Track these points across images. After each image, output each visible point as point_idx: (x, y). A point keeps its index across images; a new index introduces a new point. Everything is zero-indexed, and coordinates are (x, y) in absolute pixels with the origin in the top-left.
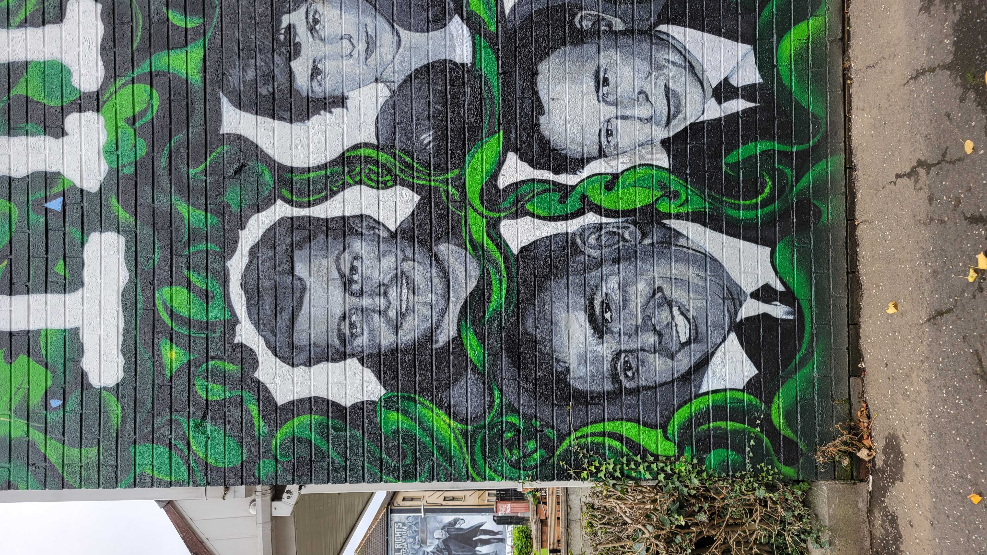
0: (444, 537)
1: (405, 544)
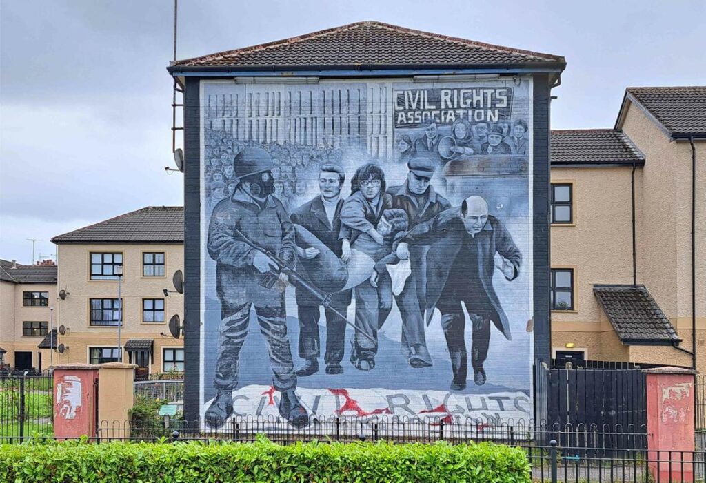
0: (468, 223)
1: (450, 118)
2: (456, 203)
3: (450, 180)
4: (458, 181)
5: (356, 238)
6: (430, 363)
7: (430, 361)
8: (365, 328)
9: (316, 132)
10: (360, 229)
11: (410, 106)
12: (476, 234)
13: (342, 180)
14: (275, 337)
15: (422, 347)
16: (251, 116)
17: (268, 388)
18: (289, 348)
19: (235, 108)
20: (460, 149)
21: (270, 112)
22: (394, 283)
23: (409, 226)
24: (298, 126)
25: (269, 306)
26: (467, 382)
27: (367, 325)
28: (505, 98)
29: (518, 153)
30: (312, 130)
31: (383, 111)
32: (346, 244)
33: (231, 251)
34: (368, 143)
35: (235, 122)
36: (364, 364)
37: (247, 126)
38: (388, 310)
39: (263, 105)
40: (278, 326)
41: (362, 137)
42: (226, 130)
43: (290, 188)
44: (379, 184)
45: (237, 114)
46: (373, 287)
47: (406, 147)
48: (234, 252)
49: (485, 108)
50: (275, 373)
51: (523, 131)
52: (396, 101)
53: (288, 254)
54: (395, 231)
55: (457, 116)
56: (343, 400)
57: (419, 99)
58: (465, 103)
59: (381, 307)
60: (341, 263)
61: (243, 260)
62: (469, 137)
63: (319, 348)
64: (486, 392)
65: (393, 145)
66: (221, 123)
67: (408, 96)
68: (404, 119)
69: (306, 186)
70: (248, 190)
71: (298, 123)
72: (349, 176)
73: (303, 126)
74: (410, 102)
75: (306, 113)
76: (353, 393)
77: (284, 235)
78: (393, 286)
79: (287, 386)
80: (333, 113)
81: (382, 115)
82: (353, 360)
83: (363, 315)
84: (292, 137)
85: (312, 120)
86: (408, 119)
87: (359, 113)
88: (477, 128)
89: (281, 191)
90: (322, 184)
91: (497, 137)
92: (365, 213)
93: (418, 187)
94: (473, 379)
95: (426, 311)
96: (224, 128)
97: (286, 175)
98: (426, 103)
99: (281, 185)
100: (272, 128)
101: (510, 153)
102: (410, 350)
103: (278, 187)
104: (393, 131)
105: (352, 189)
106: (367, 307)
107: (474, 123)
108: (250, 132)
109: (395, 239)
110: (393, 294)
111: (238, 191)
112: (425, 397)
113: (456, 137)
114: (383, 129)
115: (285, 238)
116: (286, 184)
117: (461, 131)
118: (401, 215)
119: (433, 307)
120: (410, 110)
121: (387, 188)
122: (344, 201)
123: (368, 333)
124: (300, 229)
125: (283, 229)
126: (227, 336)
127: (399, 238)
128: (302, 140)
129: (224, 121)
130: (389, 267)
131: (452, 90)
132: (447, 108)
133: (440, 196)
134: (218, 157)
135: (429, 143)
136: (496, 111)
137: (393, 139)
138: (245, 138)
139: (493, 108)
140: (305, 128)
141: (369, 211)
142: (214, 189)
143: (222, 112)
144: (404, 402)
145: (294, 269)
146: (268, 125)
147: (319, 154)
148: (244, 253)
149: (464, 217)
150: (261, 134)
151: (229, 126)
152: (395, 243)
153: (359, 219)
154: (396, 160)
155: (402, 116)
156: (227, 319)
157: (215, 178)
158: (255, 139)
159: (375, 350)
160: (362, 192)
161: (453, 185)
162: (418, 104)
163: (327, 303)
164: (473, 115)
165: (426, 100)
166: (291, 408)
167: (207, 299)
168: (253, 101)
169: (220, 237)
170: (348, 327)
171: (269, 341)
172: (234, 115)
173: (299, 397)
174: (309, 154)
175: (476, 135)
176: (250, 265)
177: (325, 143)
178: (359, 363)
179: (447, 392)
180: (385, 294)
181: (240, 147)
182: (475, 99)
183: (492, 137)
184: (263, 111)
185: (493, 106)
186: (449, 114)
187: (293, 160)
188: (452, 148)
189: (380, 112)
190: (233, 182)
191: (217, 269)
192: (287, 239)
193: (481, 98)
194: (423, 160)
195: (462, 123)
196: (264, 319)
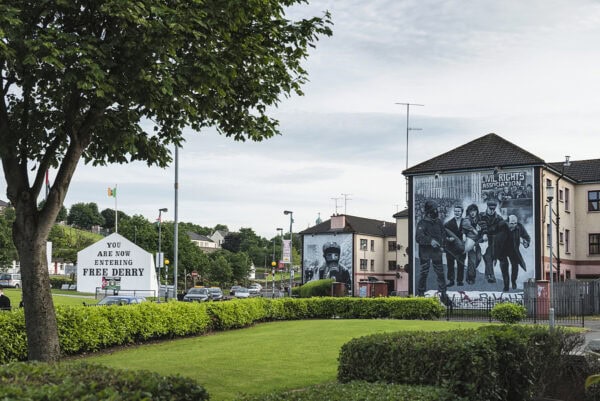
4: (505, 209)
7: (496, 280)
8: (471, 268)
9: (453, 193)
10: (469, 229)
13: (463, 210)
14: (439, 272)
15: (492, 275)
16: (430, 188)
18: (444, 276)
19: (425, 185)
20: (506, 197)
21: (437, 186)
23: (488, 227)
24: (447, 190)
25: (437, 260)
26: (510, 288)
27: (472, 266)
28: (523, 176)
29: (528, 198)
32: (464, 235)
34: (472, 196)
35: (425, 191)
36: (471, 282)
37: (429, 192)
38: (480, 261)
40: (440, 268)
41: (470, 194)
42: (422, 194)
43: (444, 215)
44: (476, 212)
45: (426, 188)
46: (474, 252)
47: (486, 197)
48: (425, 240)
49: (516, 180)
50: (439, 285)
51: (530, 189)
52: (482, 179)
53: (443, 240)
54: (482, 230)
56: (463, 296)
57: (491, 178)
58: (508, 179)
59: (477, 259)
60: (463, 243)
61: (428, 243)
62: (510, 192)
63: (455, 276)
64: (517, 292)
66: (420, 191)
67: (487, 177)
69: (450, 214)
70: (430, 216)
75: (449, 186)
76: (467, 293)
78: (482, 251)
79: (443, 290)
80: (459, 185)
82: (467, 280)
83: (471, 263)
84: (445, 195)
85: (452, 189)
86: (487, 186)
87: (469, 184)
88: (513, 188)
89: (441, 216)
90: (456, 213)
91: (520, 192)
92: (471, 223)
93: (491, 212)
94: (512, 287)
95: (494, 260)
97: (443, 210)
98: (493, 180)
99: (441, 214)
100: (438, 192)
101: (526, 198)
102: (488, 276)
105: (466, 214)
106: (472, 259)
110: (482, 254)
111: (426, 217)
112: (493, 294)
113: (505, 192)
114: (477, 190)
116: (443, 213)
118: (485, 223)
119: (496, 259)
120: (487, 182)
121: (479, 213)
122: (463, 218)
123: (472, 270)
124: (448, 230)
125: (442, 231)
126: (422, 272)
127: (484, 232)
128: (448, 196)
130: (481, 244)
131: (503, 174)
133: (499, 215)
134: (420, 204)
135: (495, 195)
138: (428, 196)
141: (473, 222)
143: (421, 187)
144: (485, 296)
147: (454, 201)
148: (428, 240)
149: (509, 223)
150: (434, 194)
152: (482, 234)
153: (469, 226)
154: (483, 202)
155: (484, 185)
156: (423, 265)
158: (432, 196)
159: (475, 276)
160: (470, 215)
162: (490, 181)
166: (445, 298)
169: (420, 234)
171: (437, 273)
174: (451, 201)
175: (512, 191)
176: (430, 244)
177: (457, 197)
178: (469, 282)
180: (479, 254)
181: (427, 200)
183: (518, 192)
185: (519, 179)
186: (502, 183)
187: (445, 204)
189: (476, 184)
190: (425, 214)
191: (419, 247)
192: (443, 234)
193: (514, 177)
194: (492, 201)
195: (507, 187)
196: (435, 265)
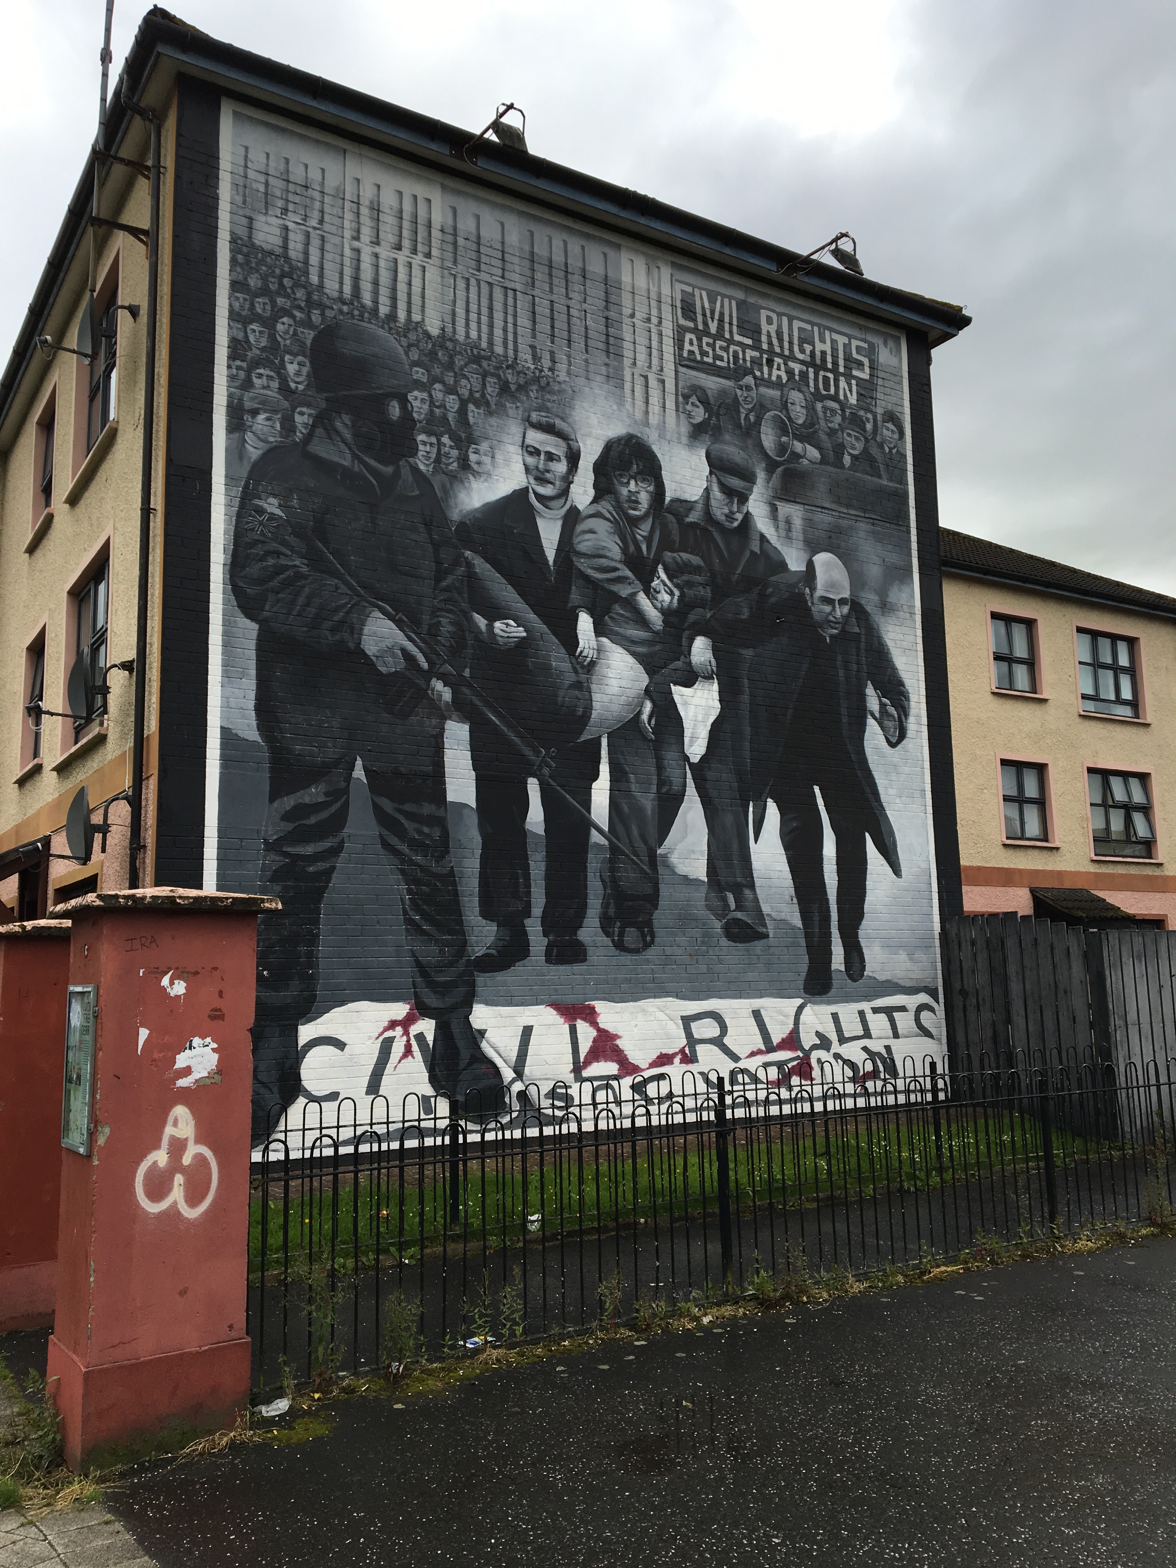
0: (820, 610)
1: (779, 373)
2: (795, 562)
3: (785, 509)
5: (608, 611)
6: (762, 930)
7: (765, 925)
8: (631, 842)
9: (515, 325)
10: (615, 588)
11: (705, 324)
12: (831, 636)
13: (574, 458)
14: (419, 858)
15: (747, 892)
16: (357, 238)
17: (400, 1010)
18: (456, 893)
19: (317, 205)
20: (798, 447)
21: (406, 243)
22: (687, 733)
23: (713, 598)
24: (473, 296)
25: (403, 769)
26: (834, 975)
27: (635, 831)
28: (866, 361)
29: (891, 480)
30: (506, 318)
31: (654, 320)
32: (585, 623)
33: (301, 600)
34: (628, 386)
35: (315, 242)
36: (631, 936)
37: (347, 262)
38: (678, 798)
39: (388, 220)
40: (426, 830)
41: (615, 368)
42: (292, 254)
43: (455, 453)
44: (651, 488)
45: (321, 222)
46: (645, 738)
47: (699, 415)
48: (308, 604)
49: (835, 370)
50: (418, 964)
51: (896, 436)
52: (679, 304)
53: (450, 628)
54: (686, 605)
55: (790, 373)
56: (586, 1034)
57: (722, 314)
58: (802, 351)
59: (664, 790)
60: (576, 671)
61: (333, 630)
62: (812, 425)
63: (528, 894)
64: (868, 997)
65: (677, 403)
66: (277, 231)
67: (701, 300)
68: (695, 349)
69: (493, 457)
70: (348, 435)
71: (473, 290)
72: (590, 453)
73: (485, 302)
74: (704, 315)
75: (491, 273)
76: (609, 1015)
77: (440, 575)
78: (686, 740)
79: (449, 1001)
80: (551, 291)
81: (654, 330)
82: (606, 924)
83: (626, 809)
84: (461, 322)
85: (506, 296)
86: (704, 353)
87: (607, 308)
88: (825, 408)
89: (433, 456)
90: (530, 460)
91: (857, 439)
92: (624, 550)
93: (727, 511)
94: (843, 969)
95: (751, 804)
96: (285, 247)
97: (445, 418)
98: (735, 328)
99: (433, 440)
100: (410, 284)
101: (880, 477)
102: (724, 900)
103: (424, 443)
104: (676, 372)
105: (595, 486)
106: (633, 787)
107: (818, 396)
108: (356, 279)
109: (687, 624)
110: (687, 758)
111: (319, 431)
112: (757, 1015)
113: (790, 419)
114: (655, 361)
115: (444, 584)
116: (445, 439)
117: (798, 409)
118: (697, 570)
119: (763, 798)
120: (706, 332)
121: (668, 499)
122: (578, 511)
123: (637, 856)
124: (481, 565)
125: (438, 562)
126: (286, 854)
127: (695, 624)
128: (484, 337)
129: (286, 229)
130: (679, 693)
131: (780, 315)
132: (771, 351)
133: (768, 541)
134: (269, 323)
135: (743, 416)
136: (854, 382)
137: (677, 390)
138: (341, 291)
139: (849, 376)
140: (491, 309)
141: (632, 548)
142: (255, 413)
143: (280, 203)
144: (715, 1032)
145: (467, 673)
146: (402, 276)
147: (522, 381)
148: (337, 610)
149: (812, 596)
150: (384, 292)
151: (300, 247)
152: (686, 634)
153: (614, 564)
154: (685, 440)
155: (691, 343)
156: (288, 802)
157: (257, 382)
158: (367, 298)
159: (653, 899)
160: (617, 501)
161: (788, 522)
162: (721, 327)
163: (546, 771)
164: (816, 380)
165: (735, 322)
166: (462, 1065)
167: (228, 736)
168: (365, 201)
169: (269, 553)
170: (596, 837)
171: (402, 872)
172: (314, 223)
173: (482, 1033)
174: (498, 377)
175: (822, 423)
176: (351, 645)
177: (536, 358)
178: (621, 934)
179: (799, 1001)
180: (670, 756)
181: (329, 313)
182: (819, 346)
183: (849, 435)
184: (388, 236)
185: (848, 371)
186: (775, 367)
187: (464, 382)
188: (784, 439)
189: (649, 320)
190: (308, 406)
191: (259, 649)
192: (447, 589)
193: (827, 348)
194: (732, 450)
195: (799, 391)
196: (387, 805)
